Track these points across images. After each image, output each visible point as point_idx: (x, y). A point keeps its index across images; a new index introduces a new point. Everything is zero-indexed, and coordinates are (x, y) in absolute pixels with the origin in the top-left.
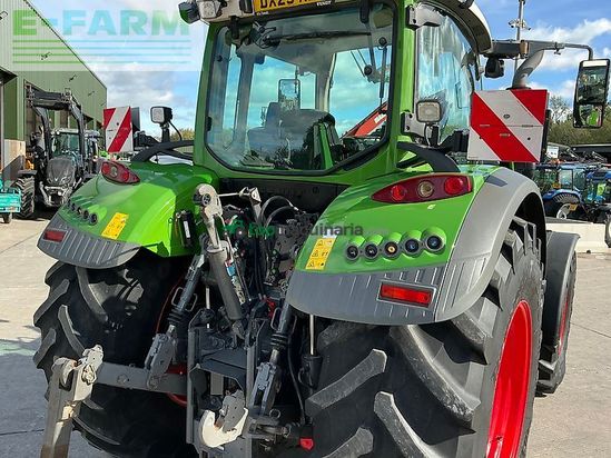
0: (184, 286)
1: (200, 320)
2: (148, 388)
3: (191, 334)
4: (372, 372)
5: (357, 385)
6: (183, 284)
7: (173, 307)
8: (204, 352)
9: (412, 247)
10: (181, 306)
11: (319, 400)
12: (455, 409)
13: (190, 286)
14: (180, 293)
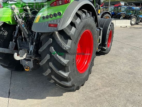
0: (16, 31)
1: (20, 38)
2: (10, 53)
3: (18, 41)
4: (49, 43)
5: (47, 46)
6: (15, 30)
7: (14, 36)
8: (21, 45)
9: (55, 15)
10: (15, 35)
11: (40, 50)
12: (64, 49)
13: (17, 31)
14: (15, 33)
